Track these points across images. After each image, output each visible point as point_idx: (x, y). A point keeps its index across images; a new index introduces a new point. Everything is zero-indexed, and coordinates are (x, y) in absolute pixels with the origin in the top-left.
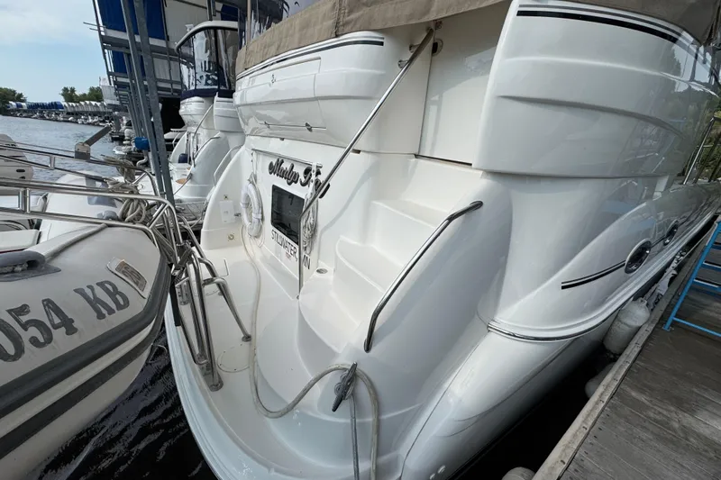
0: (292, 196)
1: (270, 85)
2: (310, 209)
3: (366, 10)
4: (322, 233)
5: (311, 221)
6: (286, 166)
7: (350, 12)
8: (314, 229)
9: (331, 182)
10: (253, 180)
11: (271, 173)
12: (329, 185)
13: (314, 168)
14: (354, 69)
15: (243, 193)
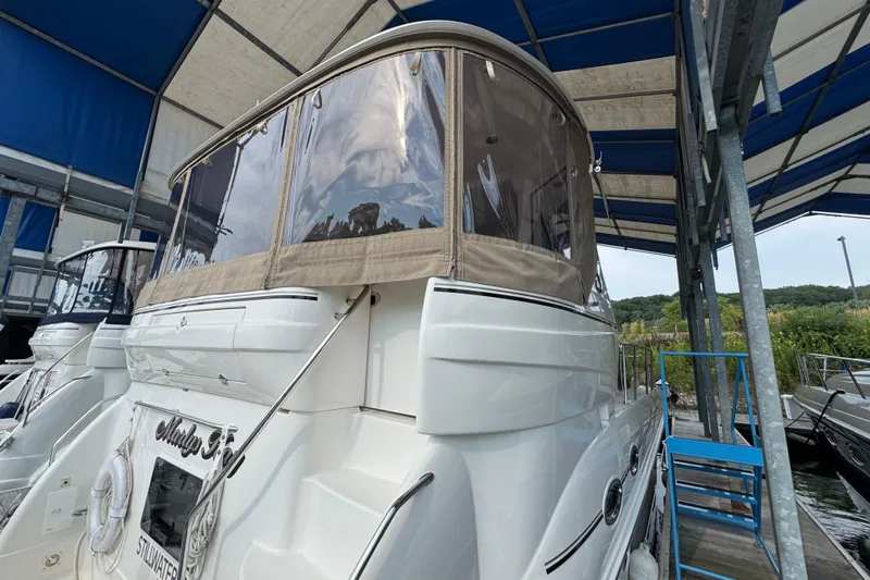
0: (185, 475)
1: (177, 327)
2: (210, 499)
3: (299, 269)
4: (224, 538)
5: (208, 518)
6: (184, 428)
7: (282, 270)
8: (212, 531)
9: (246, 453)
10: (126, 452)
11: (158, 439)
12: (244, 457)
13: (225, 433)
14: (283, 322)
15: (102, 472)
